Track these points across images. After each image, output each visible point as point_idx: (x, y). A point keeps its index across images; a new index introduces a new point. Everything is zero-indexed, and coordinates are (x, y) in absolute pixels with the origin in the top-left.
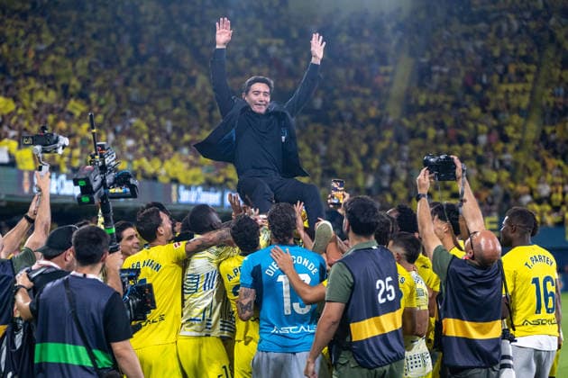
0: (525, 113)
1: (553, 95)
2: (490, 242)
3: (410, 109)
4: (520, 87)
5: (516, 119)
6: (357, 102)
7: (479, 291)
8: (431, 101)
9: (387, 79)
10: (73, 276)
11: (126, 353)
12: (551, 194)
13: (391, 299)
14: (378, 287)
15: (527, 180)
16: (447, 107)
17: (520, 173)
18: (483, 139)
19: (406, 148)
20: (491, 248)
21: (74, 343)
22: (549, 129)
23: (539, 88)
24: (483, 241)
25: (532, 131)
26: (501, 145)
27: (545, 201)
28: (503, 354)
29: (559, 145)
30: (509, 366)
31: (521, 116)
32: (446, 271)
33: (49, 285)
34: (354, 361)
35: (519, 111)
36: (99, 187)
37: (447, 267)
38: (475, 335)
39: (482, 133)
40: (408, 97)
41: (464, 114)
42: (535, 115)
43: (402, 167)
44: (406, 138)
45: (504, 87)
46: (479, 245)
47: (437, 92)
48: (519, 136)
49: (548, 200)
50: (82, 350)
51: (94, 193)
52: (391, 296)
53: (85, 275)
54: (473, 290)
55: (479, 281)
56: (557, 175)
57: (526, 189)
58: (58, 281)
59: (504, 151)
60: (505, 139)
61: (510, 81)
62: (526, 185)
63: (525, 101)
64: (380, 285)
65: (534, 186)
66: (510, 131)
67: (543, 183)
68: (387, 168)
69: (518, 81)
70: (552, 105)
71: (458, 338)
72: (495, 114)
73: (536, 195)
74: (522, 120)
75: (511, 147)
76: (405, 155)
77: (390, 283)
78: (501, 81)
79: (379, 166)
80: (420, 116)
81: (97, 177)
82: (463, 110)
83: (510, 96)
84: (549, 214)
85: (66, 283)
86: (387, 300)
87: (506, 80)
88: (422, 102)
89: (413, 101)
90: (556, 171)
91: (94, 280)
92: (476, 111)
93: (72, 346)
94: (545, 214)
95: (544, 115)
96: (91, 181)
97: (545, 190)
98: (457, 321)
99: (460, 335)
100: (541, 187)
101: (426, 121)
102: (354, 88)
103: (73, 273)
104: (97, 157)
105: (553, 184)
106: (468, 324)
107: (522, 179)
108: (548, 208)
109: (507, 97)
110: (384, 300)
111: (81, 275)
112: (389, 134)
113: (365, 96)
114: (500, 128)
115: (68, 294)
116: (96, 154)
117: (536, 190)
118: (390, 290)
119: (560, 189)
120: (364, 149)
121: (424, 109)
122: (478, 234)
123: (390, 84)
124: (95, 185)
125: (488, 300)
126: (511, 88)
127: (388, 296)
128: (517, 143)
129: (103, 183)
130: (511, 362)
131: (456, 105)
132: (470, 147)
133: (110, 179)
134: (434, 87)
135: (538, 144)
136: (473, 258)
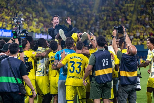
0: (132, 12)
1: (140, 7)
2: (134, 48)
3: (100, 11)
4: (131, 5)
5: (130, 14)
6: (84, 9)
7: (131, 63)
8: (106, 9)
9: (93, 2)
10: (10, 57)
11: (26, 79)
12: (140, 35)
13: (107, 65)
14: (103, 61)
15: (133, 31)
16: (110, 10)
17: (131, 30)
18: (120, 20)
19: (98, 22)
20: (134, 50)
21: (11, 76)
22: (139, 17)
23: (137, 5)
24: (132, 48)
25: (134, 17)
26: (126, 22)
27: (138, 38)
28: (137, 81)
29: (142, 21)
30: (139, 85)
31: (132, 13)
32: (121, 58)
33: (3, 60)
34: (96, 82)
35: (131, 12)
36: (19, 34)
37: (121, 56)
38: (129, 76)
39: (120, 18)
40: (99, 8)
41: (115, 12)
42: (135, 13)
43: (97, 28)
44: (99, 20)
45: (126, 5)
46: (131, 50)
47: (107, 6)
48: (131, 19)
49: (139, 37)
50: (13, 78)
51: (17, 35)
52: (107, 64)
53: (13, 57)
54: (129, 62)
55: (131, 60)
56: (142, 30)
57: (133, 34)
58: (5, 59)
59: (126, 23)
60: (127, 20)
61: (128, 3)
62: (133, 33)
63: (132, 9)
64: (104, 61)
65: (135, 33)
66: (128, 17)
67: (138, 32)
68: (93, 28)
69: (130, 3)
70: (140, 10)
71: (124, 76)
72: (124, 13)
73: (135, 36)
74: (132, 14)
75: (128, 22)
76: (98, 24)
77: (107, 60)
78: (126, 3)
79: (91, 28)
80: (103, 13)
81: (18, 31)
82: (115, 11)
83: (128, 7)
84: (139, 41)
85: (8, 59)
86: (106, 65)
87: (127, 3)
88: (103, 9)
89: (100, 9)
90: (142, 29)
91: (16, 58)
92: (119, 12)
93: (10, 77)
94: (138, 41)
95: (138, 13)
96: (17, 32)
97: (138, 34)
98: (124, 71)
99: (125, 76)
100: (137, 34)
101: (104, 15)
102: (83, 5)
103: (10, 56)
104: (18, 25)
105: (141, 33)
106: (127, 72)
107: (132, 31)
108: (139, 39)
109: (127, 8)
110: (105, 65)
111: (12, 57)
112: (94, 18)
113: (87, 7)
114: (125, 17)
115: (9, 62)
116: (18, 24)
117: (136, 34)
118: (107, 62)
119: (143, 34)
120: (87, 23)
121: (104, 11)
122: (130, 46)
123: (94, 4)
124: (18, 33)
125: (133, 66)
126: (129, 5)
127: (106, 64)
128: (130, 21)
129: (19, 33)
130: (140, 84)
131: (113, 10)
132: (117, 22)
133: (21, 32)
134: (106, 4)
135: (137, 21)
136: (129, 53)
